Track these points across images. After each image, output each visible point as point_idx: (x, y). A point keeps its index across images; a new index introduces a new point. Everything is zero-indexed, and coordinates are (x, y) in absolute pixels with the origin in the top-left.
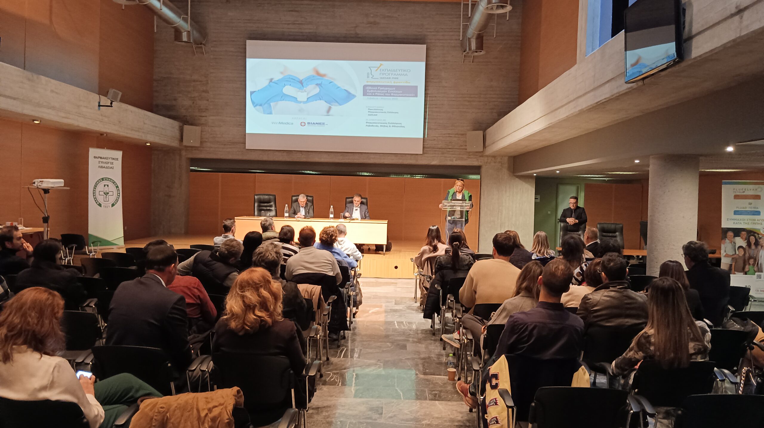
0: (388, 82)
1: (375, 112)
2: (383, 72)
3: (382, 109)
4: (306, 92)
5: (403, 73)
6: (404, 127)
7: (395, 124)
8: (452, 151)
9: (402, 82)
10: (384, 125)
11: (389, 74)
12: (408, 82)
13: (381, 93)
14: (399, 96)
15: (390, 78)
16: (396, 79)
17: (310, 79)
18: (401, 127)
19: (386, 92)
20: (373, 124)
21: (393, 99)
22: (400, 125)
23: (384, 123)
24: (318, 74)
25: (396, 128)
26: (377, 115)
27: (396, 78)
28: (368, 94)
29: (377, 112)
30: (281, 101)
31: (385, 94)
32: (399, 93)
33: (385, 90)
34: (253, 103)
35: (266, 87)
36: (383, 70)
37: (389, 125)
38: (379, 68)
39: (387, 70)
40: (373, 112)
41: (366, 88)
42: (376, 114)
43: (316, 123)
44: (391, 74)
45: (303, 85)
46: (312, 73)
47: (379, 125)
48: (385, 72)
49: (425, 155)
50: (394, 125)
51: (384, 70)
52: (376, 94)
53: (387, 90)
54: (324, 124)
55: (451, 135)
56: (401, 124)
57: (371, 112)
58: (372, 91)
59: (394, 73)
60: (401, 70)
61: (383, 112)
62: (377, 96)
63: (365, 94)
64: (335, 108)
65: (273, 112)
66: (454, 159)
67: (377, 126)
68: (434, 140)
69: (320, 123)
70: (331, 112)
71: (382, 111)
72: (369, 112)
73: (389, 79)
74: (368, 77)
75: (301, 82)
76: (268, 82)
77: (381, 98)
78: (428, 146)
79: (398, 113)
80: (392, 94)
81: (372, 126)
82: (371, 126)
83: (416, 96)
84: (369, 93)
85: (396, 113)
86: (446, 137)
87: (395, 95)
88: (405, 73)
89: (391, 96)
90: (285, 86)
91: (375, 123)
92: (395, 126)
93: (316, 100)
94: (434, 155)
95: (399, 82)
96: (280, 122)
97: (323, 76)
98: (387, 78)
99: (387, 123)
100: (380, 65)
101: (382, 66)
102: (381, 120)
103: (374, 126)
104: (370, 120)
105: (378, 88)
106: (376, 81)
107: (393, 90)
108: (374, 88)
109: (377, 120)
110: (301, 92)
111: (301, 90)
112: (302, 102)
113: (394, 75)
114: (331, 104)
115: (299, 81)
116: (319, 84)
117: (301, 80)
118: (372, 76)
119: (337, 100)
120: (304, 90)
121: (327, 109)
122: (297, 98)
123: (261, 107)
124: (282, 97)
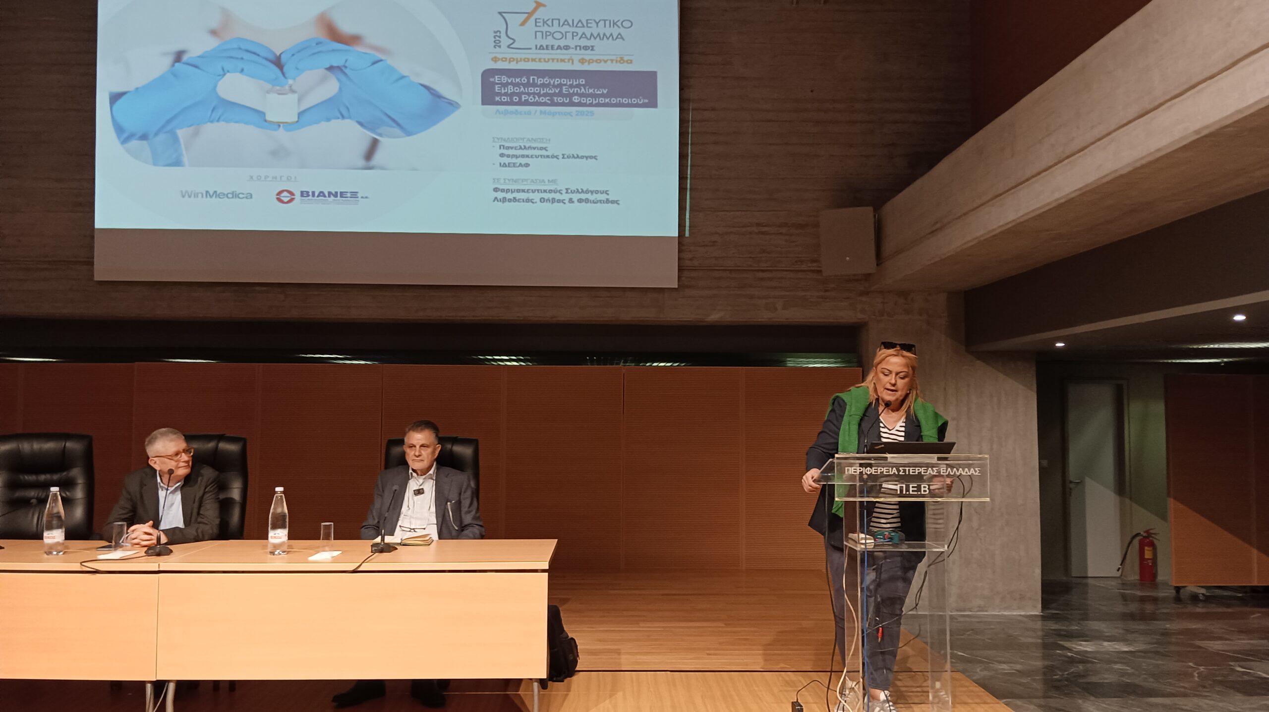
0: (562, 60)
1: (523, 156)
2: (546, 28)
3: (544, 145)
4: (293, 92)
5: (608, 31)
6: (616, 202)
7: (587, 192)
8: (771, 279)
9: (605, 61)
10: (552, 197)
12: (626, 58)
13: (539, 95)
14: (599, 105)
15: (567, 48)
16: (589, 52)
17: (305, 51)
18: (607, 201)
19: (557, 91)
20: (516, 195)
21: (579, 114)
22: (603, 197)
23: (550, 191)
24: (334, 34)
25: (589, 205)
26: (527, 165)
27: (586, 48)
28: (497, 99)
29: (527, 156)
30: (212, 122)
31: (552, 100)
32: (599, 96)
33: (554, 86)
34: (119, 129)
35: (162, 79)
36: (544, 22)
37: (569, 196)
38: (530, 14)
39: (556, 23)
40: (517, 157)
41: (492, 80)
42: (523, 161)
43: (330, 193)
44: (569, 35)
45: (285, 69)
46: (313, 33)
47: (537, 197)
48: (552, 30)
49: (687, 292)
50: (583, 196)
51: (549, 22)
52: (524, 98)
53: (560, 86)
54: (354, 195)
55: (765, 229)
56: (606, 192)
57: (508, 156)
58: (510, 89)
59: (580, 31)
60: (602, 23)
61: (548, 157)
62: (527, 103)
63: (489, 97)
64: (391, 145)
65: (185, 159)
66: (780, 305)
67: (528, 200)
68: (714, 243)
69: (341, 193)
70: (379, 157)
71: (543, 152)
72: (502, 155)
73: (564, 51)
74: (497, 44)
75: (278, 62)
76: (169, 60)
77: (541, 112)
78: (696, 263)
79: (595, 158)
80: (576, 99)
81: (514, 200)
82: (510, 200)
83: (653, 104)
84: (500, 94)
85: (591, 157)
86: (751, 233)
87: (584, 100)
88: (615, 31)
89: (572, 104)
90: (224, 75)
91: (523, 191)
93: (328, 120)
94: (714, 292)
95: (598, 61)
96: (207, 192)
97: (353, 40)
98: (559, 47)
99: (560, 192)
100: (534, 5)
101: (541, 9)
102: (543, 181)
103: (519, 201)
104: (505, 183)
105: (531, 78)
106: (523, 56)
107: (579, 86)
108: (518, 80)
109: (529, 181)
110: (279, 94)
111: (278, 88)
112: (281, 125)
113: (580, 39)
114: (379, 131)
115: (271, 57)
116: (339, 68)
117: (278, 54)
118: (512, 41)
119: (397, 119)
120: (287, 87)
121: (363, 146)
122: (264, 114)
123: (145, 142)
124: (214, 110)
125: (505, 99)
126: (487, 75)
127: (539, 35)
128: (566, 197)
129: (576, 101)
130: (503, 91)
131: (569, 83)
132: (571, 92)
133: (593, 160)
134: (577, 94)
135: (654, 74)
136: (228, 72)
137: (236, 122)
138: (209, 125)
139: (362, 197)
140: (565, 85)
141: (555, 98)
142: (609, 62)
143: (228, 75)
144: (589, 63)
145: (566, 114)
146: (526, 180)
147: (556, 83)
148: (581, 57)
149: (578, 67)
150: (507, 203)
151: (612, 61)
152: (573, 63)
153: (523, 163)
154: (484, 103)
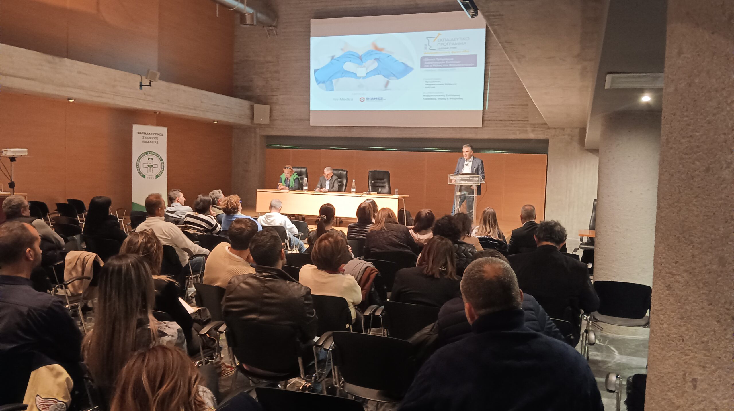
0: (446, 52)
1: (433, 85)
2: (441, 42)
3: (439, 81)
4: (365, 67)
5: (461, 42)
6: (462, 99)
8: (515, 124)
9: (460, 52)
12: (467, 51)
13: (438, 64)
14: (458, 67)
15: (448, 48)
16: (455, 49)
17: (369, 54)
18: (459, 99)
20: (430, 97)
21: (451, 70)
22: (458, 97)
23: (441, 96)
24: (377, 48)
26: (434, 87)
28: (425, 66)
30: (342, 77)
31: (442, 66)
32: (458, 64)
33: (443, 61)
34: (317, 80)
35: (328, 64)
37: (447, 97)
38: (436, 38)
39: (444, 40)
40: (431, 85)
41: (424, 60)
43: (375, 98)
44: (449, 44)
45: (363, 60)
46: (371, 48)
47: (437, 97)
48: (443, 42)
49: (486, 128)
50: (452, 97)
51: (442, 40)
52: (433, 65)
53: (445, 61)
54: (382, 98)
56: (459, 96)
57: (428, 85)
58: (429, 63)
59: (452, 42)
60: (459, 39)
61: (440, 84)
62: (435, 67)
63: (422, 66)
65: (335, 89)
66: (518, 132)
67: (434, 99)
68: (496, 112)
70: (389, 87)
72: (426, 84)
73: (446, 49)
74: (426, 48)
75: (360, 58)
76: (330, 59)
77: (439, 70)
78: (489, 118)
80: (450, 65)
82: (428, 99)
83: (475, 65)
85: (455, 84)
86: (509, 108)
87: (453, 65)
88: (464, 42)
89: (449, 67)
90: (345, 62)
91: (433, 96)
92: (453, 99)
93: (374, 75)
94: (496, 128)
95: (458, 52)
97: (381, 50)
99: (444, 96)
100: (438, 35)
101: (440, 36)
102: (439, 92)
103: (431, 99)
104: (427, 93)
105: (436, 59)
106: (434, 52)
107: (451, 61)
108: (432, 60)
110: (361, 68)
111: (360, 66)
112: (361, 78)
113: (452, 45)
114: (389, 78)
115: (359, 56)
116: (378, 58)
117: (361, 55)
118: (430, 47)
119: (394, 74)
120: (363, 65)
121: (385, 83)
122: (356, 74)
123: (324, 84)
124: (342, 73)
125: (428, 66)
126: (422, 59)
127: (439, 44)
128: (446, 97)
130: (427, 64)
132: (449, 63)
134: (451, 63)
136: (347, 61)
137: (349, 77)
138: (341, 78)
139: (384, 99)
140: (447, 60)
141: (444, 65)
142: (462, 52)
144: (455, 53)
145: (447, 70)
146: (434, 92)
148: (452, 51)
149: (451, 54)
152: (449, 53)
154: (421, 68)
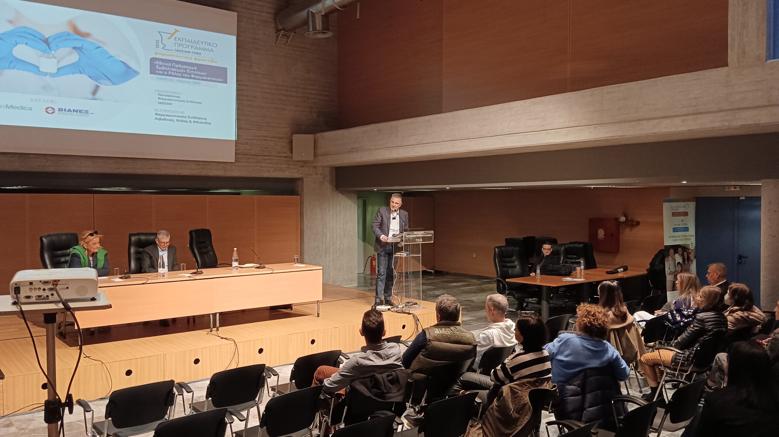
0: (187, 58)
1: (169, 100)
2: (179, 42)
3: (178, 96)
4: (55, 58)
5: (207, 47)
6: (210, 124)
7: (197, 118)
8: (269, 159)
9: (206, 61)
10: (182, 119)
11: (188, 46)
12: (214, 60)
13: (176, 72)
14: (202, 80)
15: (189, 52)
16: (198, 55)
17: (61, 37)
18: (206, 123)
19: (185, 71)
20: (165, 117)
21: (194, 83)
22: (205, 121)
23: (181, 117)
24: (77, 31)
25: (198, 124)
26: (171, 104)
28: (157, 72)
29: (171, 100)
30: (10, 69)
31: (182, 75)
32: (203, 76)
33: (183, 69)
36: (179, 39)
37: (190, 119)
38: (173, 35)
39: (184, 40)
40: (166, 100)
41: (155, 63)
42: (169, 102)
43: (74, 110)
45: (50, 45)
46: (67, 29)
47: (175, 119)
48: (182, 43)
49: (237, 164)
50: (196, 120)
52: (169, 73)
53: (186, 69)
54: (87, 112)
55: (266, 138)
56: (206, 119)
57: (162, 99)
58: (163, 68)
59: (195, 45)
60: (204, 43)
61: (180, 101)
62: (171, 75)
63: (153, 71)
64: (105, 89)
66: (272, 170)
67: (171, 120)
68: (247, 143)
69: (80, 110)
70: (99, 94)
71: (178, 99)
72: (159, 98)
74: (157, 46)
75: (46, 41)
77: (177, 80)
78: (242, 152)
79: (201, 103)
80: (193, 76)
81: (165, 119)
82: (163, 120)
83: (225, 82)
84: (159, 70)
85: (199, 103)
86: (261, 140)
87: (196, 77)
88: (210, 48)
89: (190, 78)
90: (17, 45)
91: (169, 116)
92: (197, 122)
93: (73, 73)
94: (248, 164)
95: (202, 60)
97: (86, 35)
98: (185, 52)
99: (185, 117)
100: (175, 31)
101: (177, 33)
102: (178, 112)
103: (167, 120)
104: (160, 111)
105: (173, 64)
106: (169, 54)
107: (194, 70)
108: (167, 64)
109: (172, 111)
110: (47, 58)
111: (46, 55)
112: (48, 74)
113: (195, 49)
114: (99, 81)
115: (43, 39)
116: (79, 48)
117: (47, 37)
118: (164, 46)
119: (108, 76)
120: (51, 55)
121: (92, 88)
122: (39, 67)
124: (11, 62)
125: (161, 72)
126: (152, 60)
127: (177, 45)
128: (188, 120)
129: (193, 77)
130: (160, 69)
131: (190, 68)
132: (191, 72)
133: (200, 104)
134: (193, 74)
135: (226, 69)
136: (19, 43)
137: (23, 70)
138: (7, 71)
139: (91, 113)
140: (188, 69)
141: (184, 75)
142: (207, 61)
143: (19, 45)
144: (199, 60)
145: (188, 82)
146: (170, 111)
147: (184, 68)
148: (194, 57)
149: (194, 61)
150: (161, 121)
151: (208, 61)
152: (191, 59)
153: (169, 103)
154: (151, 73)
